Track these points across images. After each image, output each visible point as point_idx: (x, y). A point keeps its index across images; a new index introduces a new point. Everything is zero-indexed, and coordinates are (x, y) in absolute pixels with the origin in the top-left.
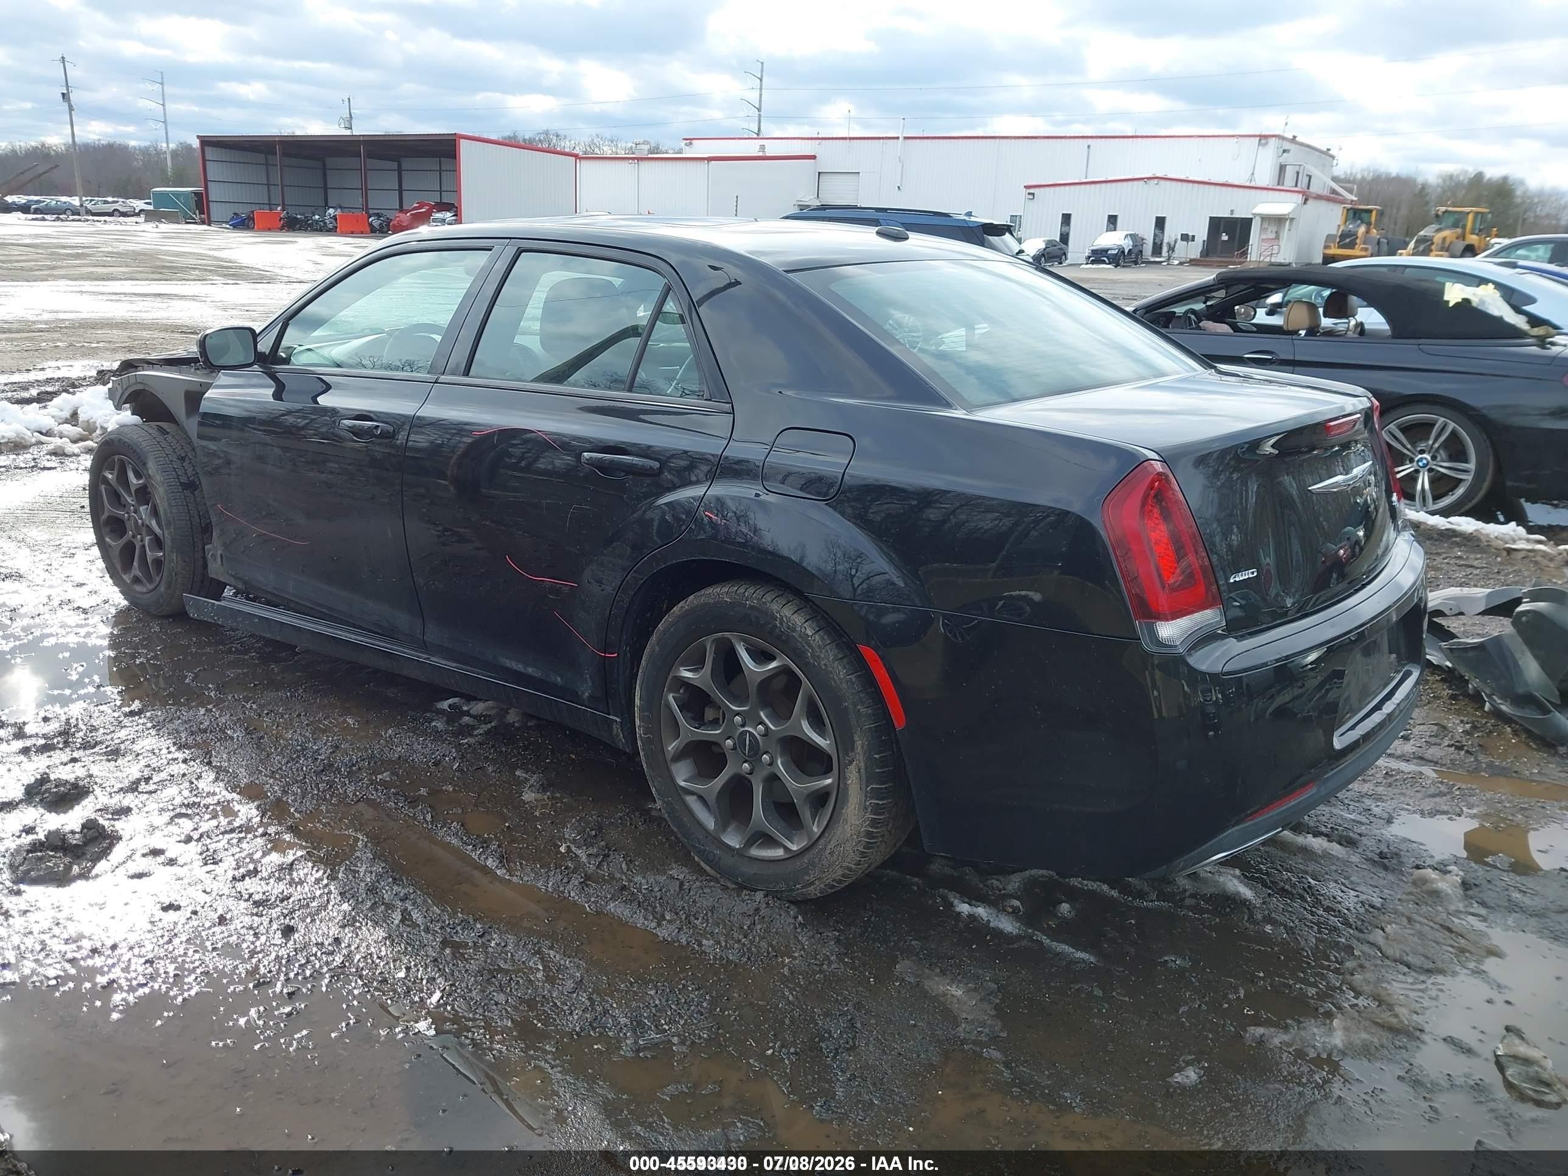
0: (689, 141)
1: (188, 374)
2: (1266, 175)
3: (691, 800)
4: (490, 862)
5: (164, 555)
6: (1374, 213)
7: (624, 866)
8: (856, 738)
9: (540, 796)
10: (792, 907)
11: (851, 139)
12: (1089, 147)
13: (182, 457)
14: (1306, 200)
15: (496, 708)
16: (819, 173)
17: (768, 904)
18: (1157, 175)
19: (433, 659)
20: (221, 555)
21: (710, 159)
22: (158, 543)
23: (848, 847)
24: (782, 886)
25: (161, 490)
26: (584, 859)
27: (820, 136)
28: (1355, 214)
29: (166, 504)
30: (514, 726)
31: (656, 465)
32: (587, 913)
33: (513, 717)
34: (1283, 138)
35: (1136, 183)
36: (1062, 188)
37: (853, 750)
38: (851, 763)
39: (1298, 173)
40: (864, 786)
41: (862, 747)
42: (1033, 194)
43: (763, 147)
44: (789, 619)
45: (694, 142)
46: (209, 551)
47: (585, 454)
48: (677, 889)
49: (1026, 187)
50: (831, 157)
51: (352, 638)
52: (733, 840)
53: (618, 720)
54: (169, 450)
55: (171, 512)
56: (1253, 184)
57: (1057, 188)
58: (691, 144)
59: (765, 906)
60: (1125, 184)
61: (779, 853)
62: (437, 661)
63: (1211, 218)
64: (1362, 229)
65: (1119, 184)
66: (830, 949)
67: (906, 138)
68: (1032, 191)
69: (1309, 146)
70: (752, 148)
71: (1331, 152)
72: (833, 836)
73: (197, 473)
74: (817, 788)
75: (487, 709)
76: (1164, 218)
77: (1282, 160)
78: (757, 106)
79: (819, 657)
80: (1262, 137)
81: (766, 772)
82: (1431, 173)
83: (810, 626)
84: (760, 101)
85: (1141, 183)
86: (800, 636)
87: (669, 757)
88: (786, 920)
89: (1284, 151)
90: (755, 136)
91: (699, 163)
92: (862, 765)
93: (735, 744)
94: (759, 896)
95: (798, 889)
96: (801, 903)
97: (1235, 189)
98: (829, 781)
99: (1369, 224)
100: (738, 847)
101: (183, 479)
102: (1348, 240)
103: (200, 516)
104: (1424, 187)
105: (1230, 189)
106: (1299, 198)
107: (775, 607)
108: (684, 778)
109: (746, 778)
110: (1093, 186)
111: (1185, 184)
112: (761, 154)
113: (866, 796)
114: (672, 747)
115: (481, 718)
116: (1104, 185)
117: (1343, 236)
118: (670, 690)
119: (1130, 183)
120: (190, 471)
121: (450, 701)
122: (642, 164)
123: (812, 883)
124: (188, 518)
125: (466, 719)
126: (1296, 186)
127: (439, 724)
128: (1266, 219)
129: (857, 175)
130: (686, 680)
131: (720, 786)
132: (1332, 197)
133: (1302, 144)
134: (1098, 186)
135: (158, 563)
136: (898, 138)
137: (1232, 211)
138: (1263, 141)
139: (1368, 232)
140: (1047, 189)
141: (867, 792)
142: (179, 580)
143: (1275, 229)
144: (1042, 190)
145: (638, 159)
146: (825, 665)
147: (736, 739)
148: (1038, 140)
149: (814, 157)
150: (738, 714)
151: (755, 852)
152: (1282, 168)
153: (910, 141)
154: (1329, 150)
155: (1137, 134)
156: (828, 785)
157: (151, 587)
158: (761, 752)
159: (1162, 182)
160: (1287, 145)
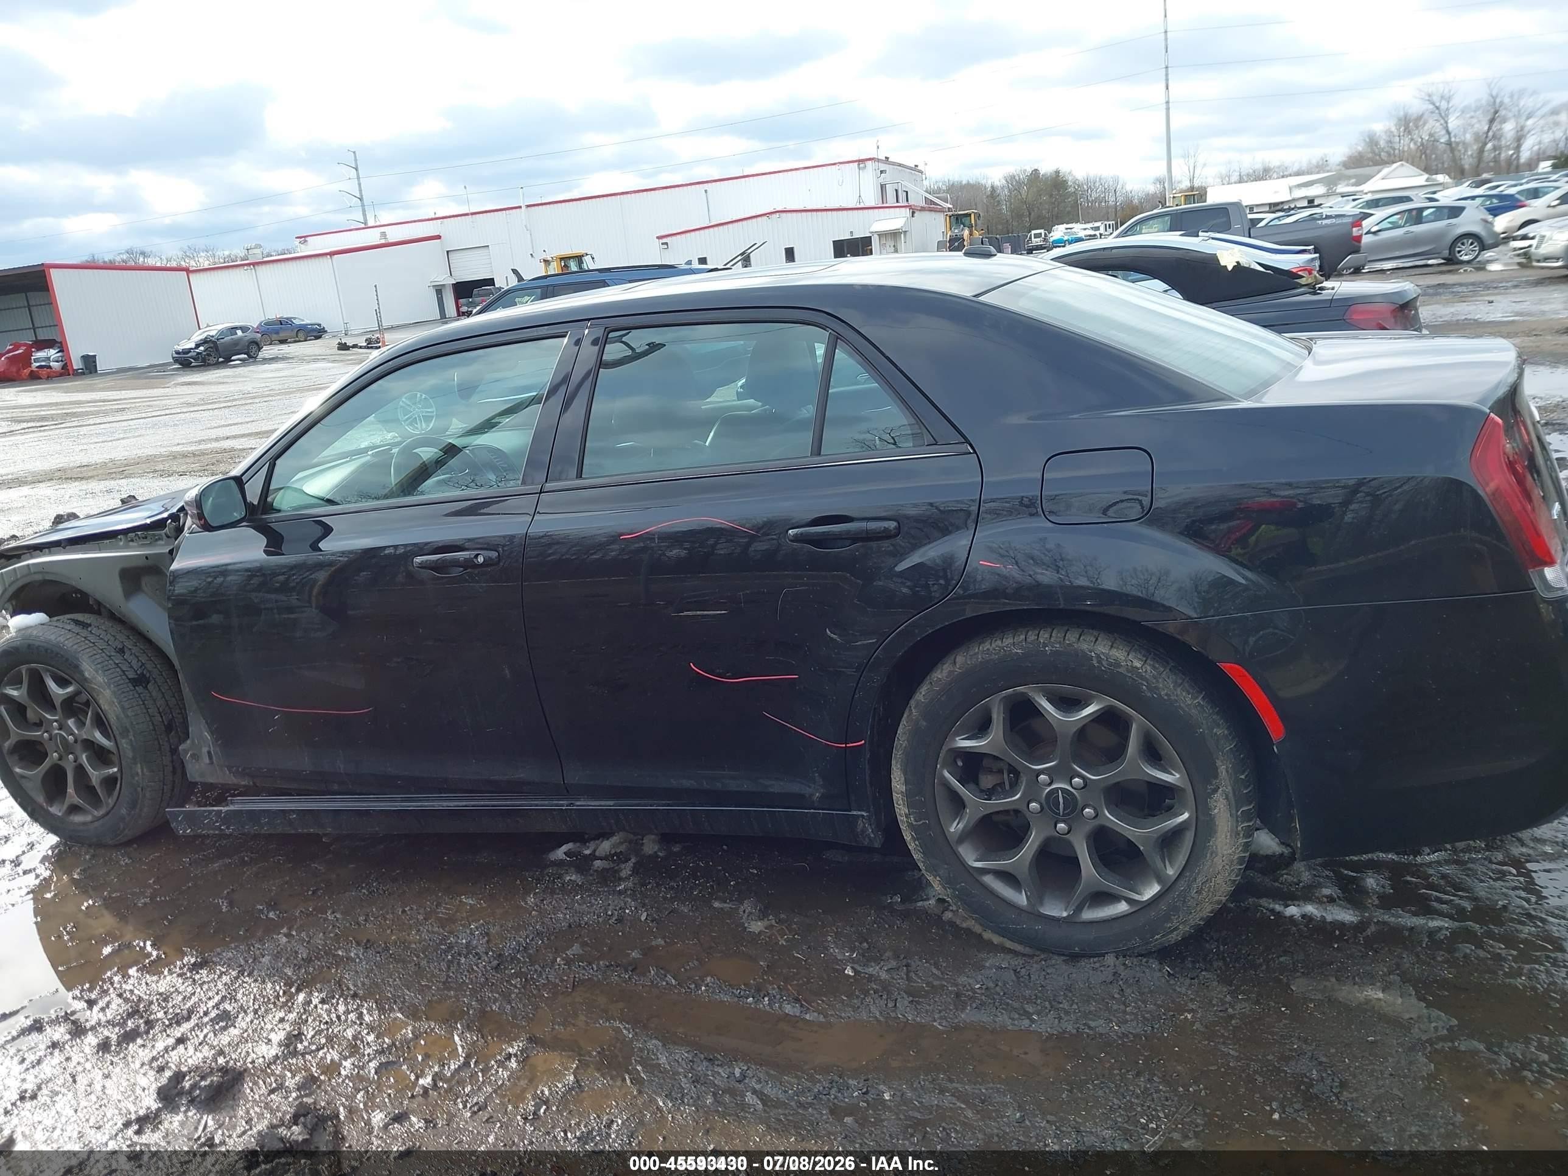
0: (303, 239)
1: (126, 547)
2: (871, 197)
3: (988, 879)
4: (788, 1009)
5: (121, 770)
6: (973, 216)
7: (935, 971)
8: (1219, 763)
9: (766, 923)
10: (1151, 961)
11: (473, 214)
12: (706, 191)
13: (120, 649)
14: (913, 213)
15: (625, 841)
16: (448, 252)
17: (1124, 964)
18: (778, 209)
19: (578, 803)
20: (209, 753)
21: (332, 254)
22: (101, 756)
23: (1220, 880)
24: (1137, 941)
25: (107, 693)
26: (884, 975)
27: (437, 216)
28: (957, 219)
29: (118, 710)
30: (658, 856)
31: (892, 525)
32: (943, 1032)
33: (650, 846)
34: (879, 160)
35: (759, 219)
36: (693, 234)
37: (1216, 776)
38: (1215, 791)
39: (896, 191)
40: (1234, 812)
41: (1227, 772)
42: (666, 244)
43: (384, 234)
44: (1107, 656)
45: (308, 239)
46: (186, 751)
47: (790, 531)
48: (1014, 978)
49: (658, 238)
50: (456, 234)
51: (452, 805)
52: (1056, 909)
53: (865, 814)
54: (101, 645)
55: (127, 716)
56: (862, 205)
57: (688, 235)
58: (306, 241)
59: (1122, 967)
60: (749, 221)
61: (1123, 907)
62: (582, 803)
63: (834, 242)
64: (966, 232)
65: (745, 223)
66: (1219, 991)
67: (528, 206)
68: (664, 240)
69: (900, 165)
70: (372, 237)
71: (919, 168)
72: (1198, 874)
73: (143, 664)
74: (1168, 828)
75: (614, 846)
76: (792, 249)
77: (881, 180)
78: (358, 196)
79: (1157, 688)
80: (860, 161)
81: (1088, 828)
82: (995, 176)
83: (1135, 657)
84: (360, 191)
85: (765, 218)
86: (1127, 670)
87: (952, 840)
88: (1154, 973)
89: (882, 172)
90: (363, 226)
91: (321, 259)
92: (1229, 789)
93: (1042, 808)
94: (1110, 959)
95: (1157, 940)
96: (1164, 954)
97: (850, 212)
98: (1186, 815)
99: (970, 227)
100: (1065, 914)
101: (131, 675)
102: (956, 244)
103: (160, 713)
104: (993, 189)
105: (845, 212)
106: (907, 212)
107: (1085, 646)
108: (974, 858)
109: (1064, 839)
110: (721, 228)
111: (804, 214)
112: (383, 241)
113: (1237, 821)
114: (955, 828)
115: (618, 858)
116: (730, 226)
117: (952, 240)
118: (943, 767)
119: (754, 220)
120: (134, 662)
121: (564, 848)
122: (259, 268)
123: (1176, 929)
124: (148, 719)
125: (598, 863)
126: (897, 201)
127: (572, 877)
128: (882, 235)
129: (485, 251)
130: (968, 750)
131: (1031, 857)
132: (930, 207)
133: (894, 164)
134: (726, 227)
135: (110, 782)
136: (520, 207)
137: (851, 232)
138: (861, 166)
139: (971, 234)
140: (679, 237)
141: (1237, 817)
142: (148, 795)
143: (892, 245)
144: (674, 238)
145: (254, 264)
146: (1166, 695)
147: (1043, 801)
148: (657, 192)
149: (438, 237)
150: (1041, 772)
151: (1088, 915)
152: (883, 187)
153: (533, 208)
154: (916, 166)
155: (745, 174)
156: (1185, 822)
157: (101, 812)
158: (1080, 805)
159: (784, 215)
160: (883, 167)
